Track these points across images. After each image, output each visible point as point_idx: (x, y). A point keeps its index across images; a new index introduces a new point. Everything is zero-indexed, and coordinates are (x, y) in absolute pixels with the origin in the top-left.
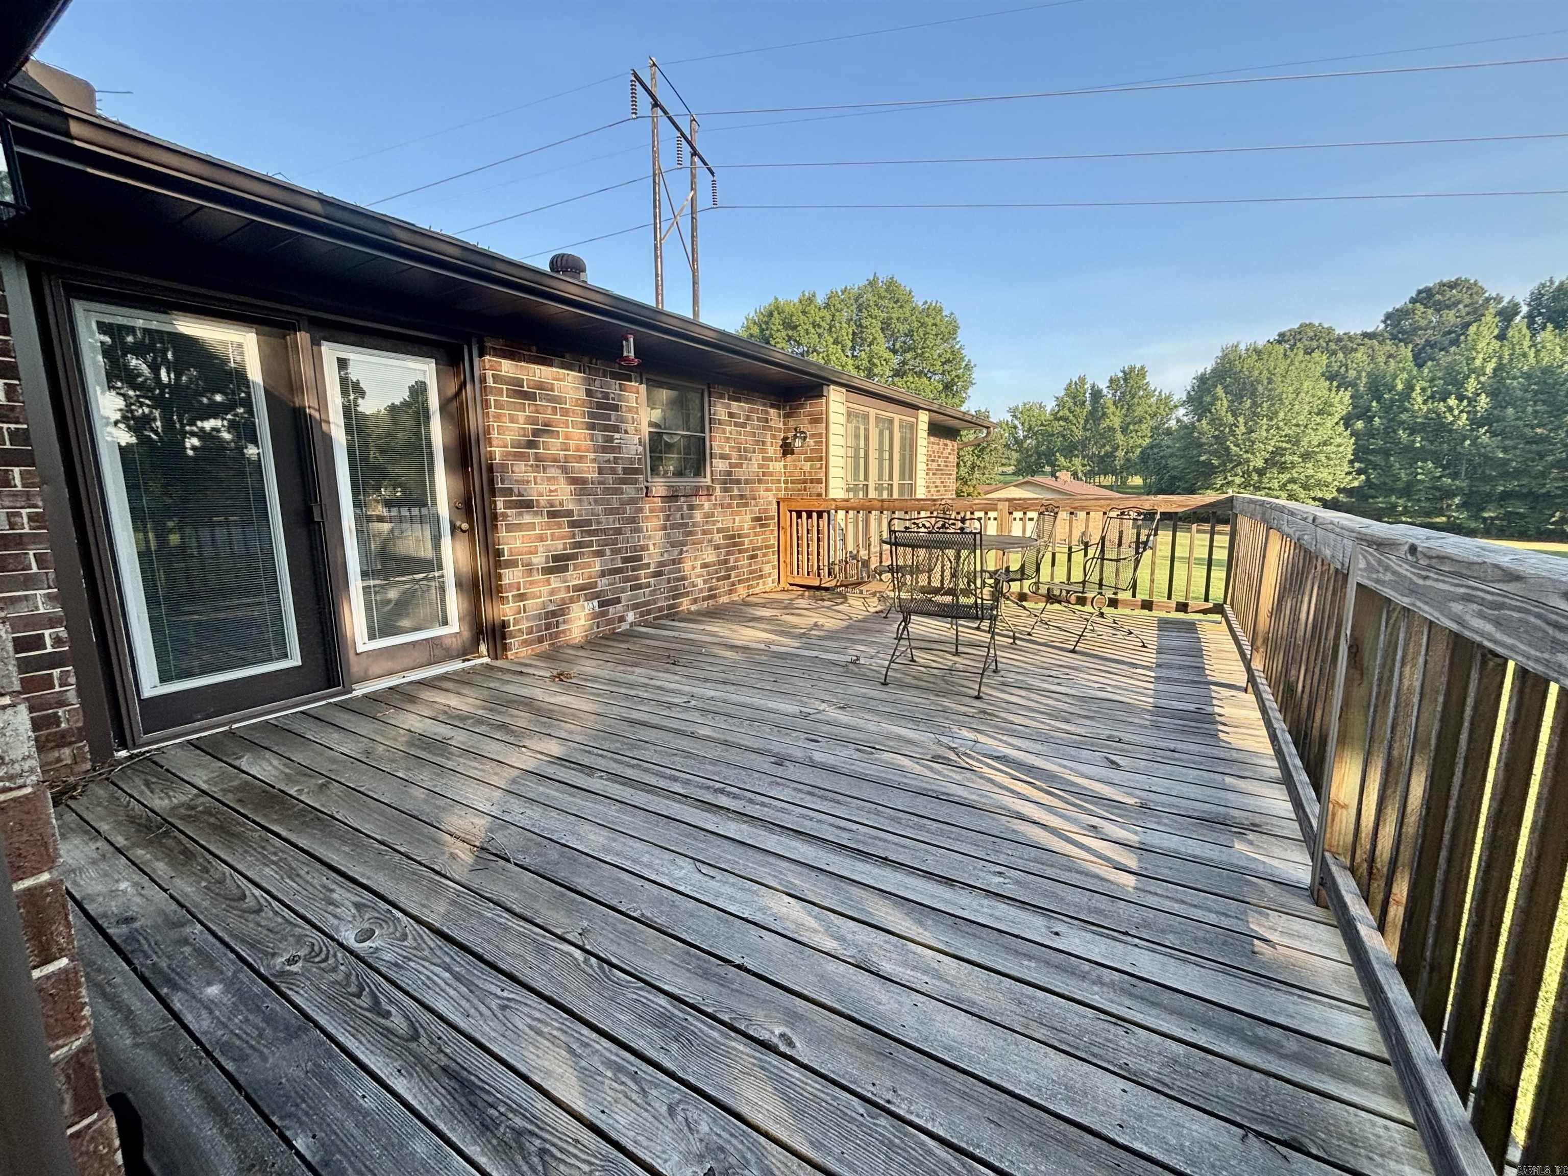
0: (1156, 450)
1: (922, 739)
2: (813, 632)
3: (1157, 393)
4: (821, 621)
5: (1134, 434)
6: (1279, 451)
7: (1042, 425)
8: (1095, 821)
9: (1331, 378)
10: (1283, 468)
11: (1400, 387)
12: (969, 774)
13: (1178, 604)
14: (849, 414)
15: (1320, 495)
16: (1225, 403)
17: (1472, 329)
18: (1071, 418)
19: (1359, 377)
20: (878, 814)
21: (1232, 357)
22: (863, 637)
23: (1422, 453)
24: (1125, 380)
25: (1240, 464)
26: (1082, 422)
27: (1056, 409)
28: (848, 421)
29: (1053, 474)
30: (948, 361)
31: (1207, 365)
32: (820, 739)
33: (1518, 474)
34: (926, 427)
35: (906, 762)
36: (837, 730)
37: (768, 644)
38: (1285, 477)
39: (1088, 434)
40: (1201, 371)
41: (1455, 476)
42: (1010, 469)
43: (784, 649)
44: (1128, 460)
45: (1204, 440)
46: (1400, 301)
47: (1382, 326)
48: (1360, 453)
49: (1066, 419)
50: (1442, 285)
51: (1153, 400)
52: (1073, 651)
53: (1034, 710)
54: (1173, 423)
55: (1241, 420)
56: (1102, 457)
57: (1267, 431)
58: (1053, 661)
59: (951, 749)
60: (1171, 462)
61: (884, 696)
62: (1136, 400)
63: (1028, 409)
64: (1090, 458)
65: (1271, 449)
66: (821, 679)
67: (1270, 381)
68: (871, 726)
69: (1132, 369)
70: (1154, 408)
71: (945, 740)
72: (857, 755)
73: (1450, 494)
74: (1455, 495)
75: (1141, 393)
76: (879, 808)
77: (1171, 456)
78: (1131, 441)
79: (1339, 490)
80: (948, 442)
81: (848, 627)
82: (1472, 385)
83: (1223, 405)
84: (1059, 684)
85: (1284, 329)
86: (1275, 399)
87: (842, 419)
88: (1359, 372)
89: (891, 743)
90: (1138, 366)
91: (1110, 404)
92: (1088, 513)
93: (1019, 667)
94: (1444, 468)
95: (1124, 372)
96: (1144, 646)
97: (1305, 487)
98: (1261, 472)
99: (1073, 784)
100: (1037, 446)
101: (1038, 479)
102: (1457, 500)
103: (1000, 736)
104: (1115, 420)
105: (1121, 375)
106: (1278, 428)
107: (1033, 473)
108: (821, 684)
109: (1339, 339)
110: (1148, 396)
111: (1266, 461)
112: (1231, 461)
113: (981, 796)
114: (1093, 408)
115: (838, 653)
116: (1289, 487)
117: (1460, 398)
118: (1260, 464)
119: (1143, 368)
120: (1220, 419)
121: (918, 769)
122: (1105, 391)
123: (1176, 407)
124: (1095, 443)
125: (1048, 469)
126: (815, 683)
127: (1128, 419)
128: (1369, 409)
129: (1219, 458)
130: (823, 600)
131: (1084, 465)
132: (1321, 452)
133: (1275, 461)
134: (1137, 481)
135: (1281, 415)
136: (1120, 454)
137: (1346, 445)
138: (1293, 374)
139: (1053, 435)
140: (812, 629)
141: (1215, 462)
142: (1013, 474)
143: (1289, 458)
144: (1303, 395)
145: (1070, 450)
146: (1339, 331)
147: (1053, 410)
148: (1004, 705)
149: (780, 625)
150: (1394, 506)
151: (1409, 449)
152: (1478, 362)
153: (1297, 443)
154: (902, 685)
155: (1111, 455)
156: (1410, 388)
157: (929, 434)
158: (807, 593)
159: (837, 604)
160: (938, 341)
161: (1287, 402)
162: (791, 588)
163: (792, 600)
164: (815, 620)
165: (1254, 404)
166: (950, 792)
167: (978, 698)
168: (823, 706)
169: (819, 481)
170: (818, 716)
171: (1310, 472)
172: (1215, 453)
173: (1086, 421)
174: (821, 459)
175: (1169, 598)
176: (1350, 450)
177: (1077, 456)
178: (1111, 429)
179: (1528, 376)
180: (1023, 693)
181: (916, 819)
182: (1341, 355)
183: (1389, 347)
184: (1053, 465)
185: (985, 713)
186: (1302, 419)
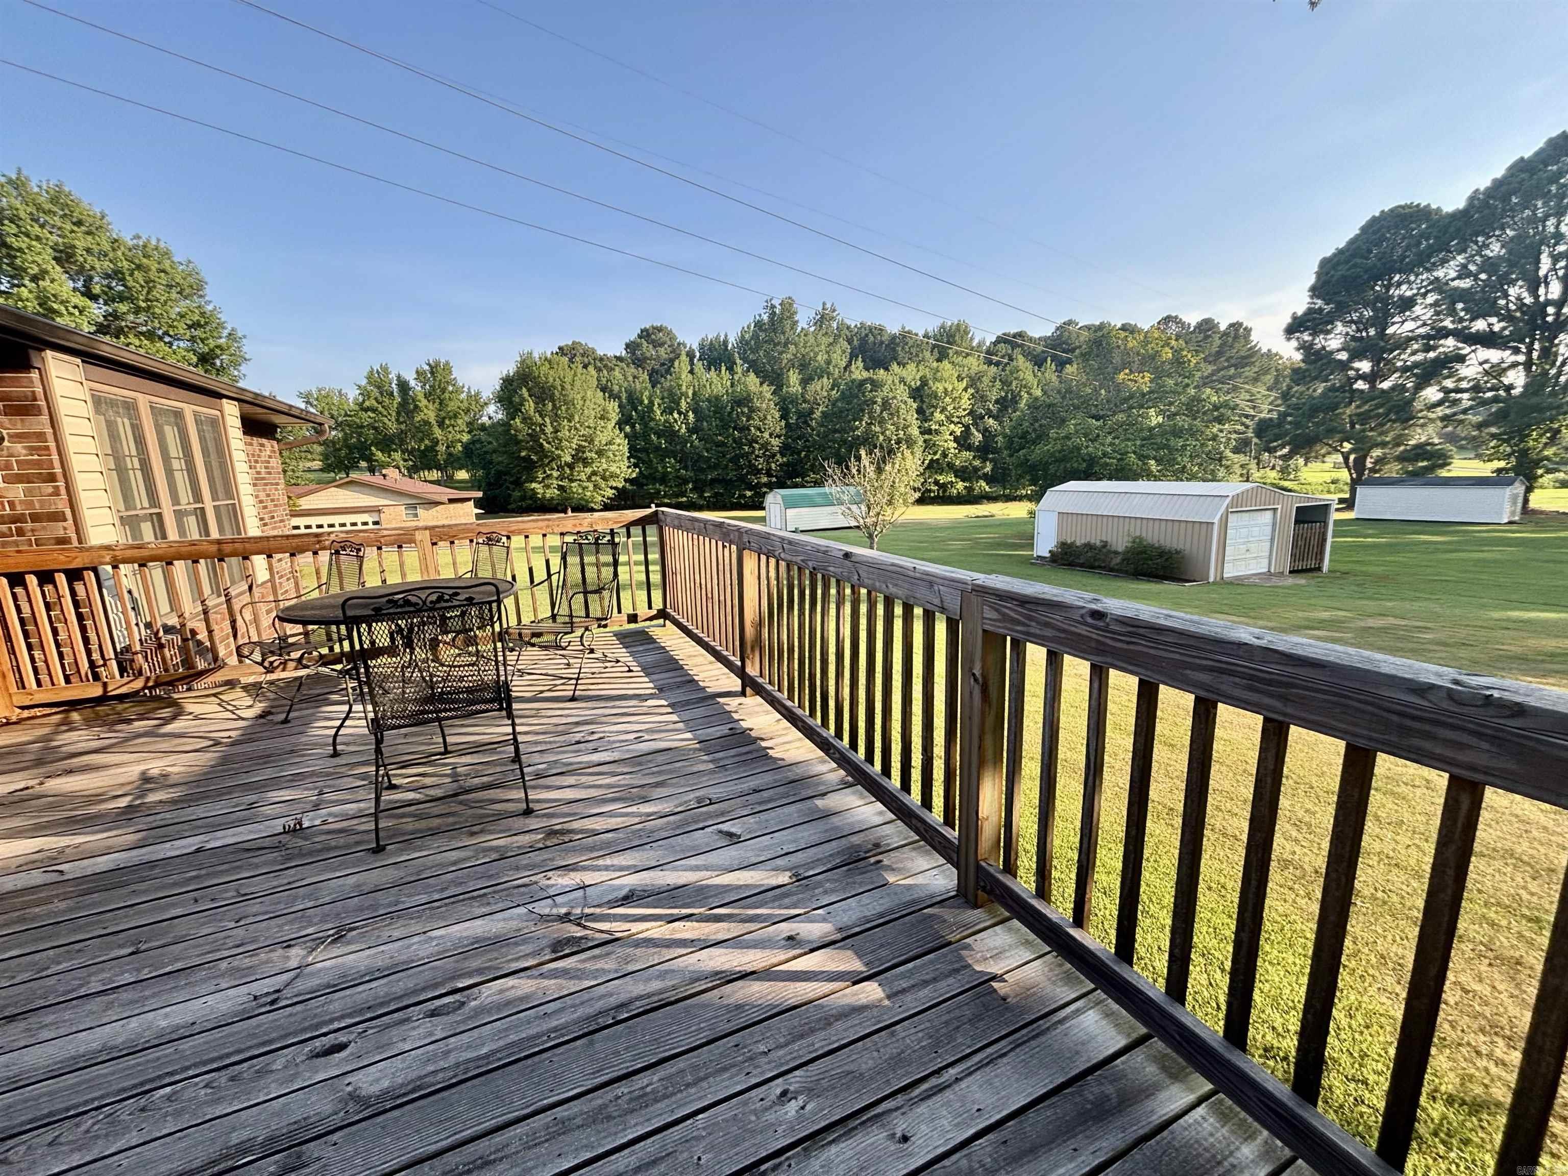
0: (478, 446)
1: (514, 924)
2: (152, 798)
3: (465, 389)
4: (155, 767)
5: (451, 429)
6: (580, 449)
7: (346, 415)
8: (786, 928)
9: (603, 390)
10: (586, 462)
11: (646, 402)
12: (619, 951)
13: (629, 616)
14: (98, 402)
15: (615, 485)
16: (532, 404)
17: (676, 363)
18: (380, 409)
19: (620, 391)
20: (564, 1128)
21: (528, 362)
22: (269, 773)
23: (667, 453)
24: (432, 373)
25: (553, 459)
26: (394, 414)
27: (361, 399)
28: (97, 410)
29: (372, 470)
30: (196, 325)
31: (510, 368)
32: (342, 1038)
33: (715, 467)
34: (238, 423)
35: (522, 986)
36: (362, 993)
37: (51, 861)
38: (588, 470)
39: (403, 427)
40: (505, 373)
41: (686, 468)
42: (317, 464)
43: (103, 863)
44: (450, 454)
45: (520, 437)
46: (633, 336)
47: (624, 352)
48: (633, 451)
49: (374, 410)
50: (654, 328)
51: (463, 396)
52: (573, 699)
53: (605, 801)
54: (485, 419)
55: (547, 420)
56: (423, 452)
57: (569, 431)
58: (564, 720)
59: (565, 918)
60: (497, 458)
61: (392, 874)
62: (447, 395)
63: (324, 397)
64: (411, 453)
65: (574, 446)
66: (246, 898)
67: (563, 388)
68: (420, 948)
69: (437, 364)
70: (466, 404)
71: (543, 908)
72: (439, 1026)
73: (685, 481)
74: (688, 483)
75: (451, 388)
76: (559, 1112)
77: (495, 451)
78: (450, 436)
79: (626, 480)
80: (264, 441)
81: (225, 760)
82: (683, 405)
83: (530, 406)
84: (595, 750)
85: (562, 344)
86: (570, 403)
87: (87, 410)
88: (620, 387)
89: (475, 964)
90: (443, 361)
91: (421, 397)
92: (527, 537)
93: (536, 743)
94: (680, 462)
95: (429, 364)
96: (630, 671)
97: (604, 478)
98: (571, 466)
99: (727, 888)
100: (345, 439)
101: (354, 475)
102: (690, 486)
103: (601, 862)
104: (429, 412)
105: (427, 368)
106: (576, 429)
107: (347, 470)
108: (255, 907)
109: (601, 359)
110: (458, 391)
111: (573, 456)
112: (546, 457)
113: (662, 976)
114: (403, 399)
115: (243, 822)
116: (593, 478)
117: (680, 413)
118: (569, 459)
119: (447, 363)
120: (531, 419)
121: (553, 987)
122: (412, 383)
123: (486, 404)
124: (413, 437)
125: (363, 464)
126: (236, 911)
127: (443, 414)
128: (631, 417)
129: (536, 454)
130: (129, 721)
131: (405, 460)
132: (609, 450)
133: (579, 457)
134: (462, 475)
135: (577, 418)
136: (442, 448)
137: (622, 445)
138: (578, 383)
139: (362, 427)
140: (143, 793)
141: (534, 457)
142: (321, 470)
143: (588, 454)
144: (588, 402)
145: (387, 443)
146: (600, 352)
147: (356, 399)
148: (565, 809)
149: (52, 807)
150: (659, 492)
151: (658, 448)
152: (684, 388)
153: (591, 442)
154: (408, 841)
155: (432, 449)
156: (651, 403)
157: (244, 433)
158: (75, 716)
159: (167, 721)
160: (174, 295)
161: (578, 407)
162: (26, 714)
163: (46, 739)
164: (137, 769)
165: (554, 406)
166: (623, 997)
167: (528, 812)
168: (296, 955)
169: (58, 517)
170: (302, 985)
171: (605, 466)
172: (531, 449)
173: (398, 413)
174: (52, 478)
175: (619, 611)
176: (626, 449)
177: (395, 451)
178: (427, 423)
179: (708, 400)
180: (571, 780)
181: (622, 1089)
182: (605, 372)
183: (632, 370)
184: (369, 459)
185: (556, 832)
186: (591, 422)
